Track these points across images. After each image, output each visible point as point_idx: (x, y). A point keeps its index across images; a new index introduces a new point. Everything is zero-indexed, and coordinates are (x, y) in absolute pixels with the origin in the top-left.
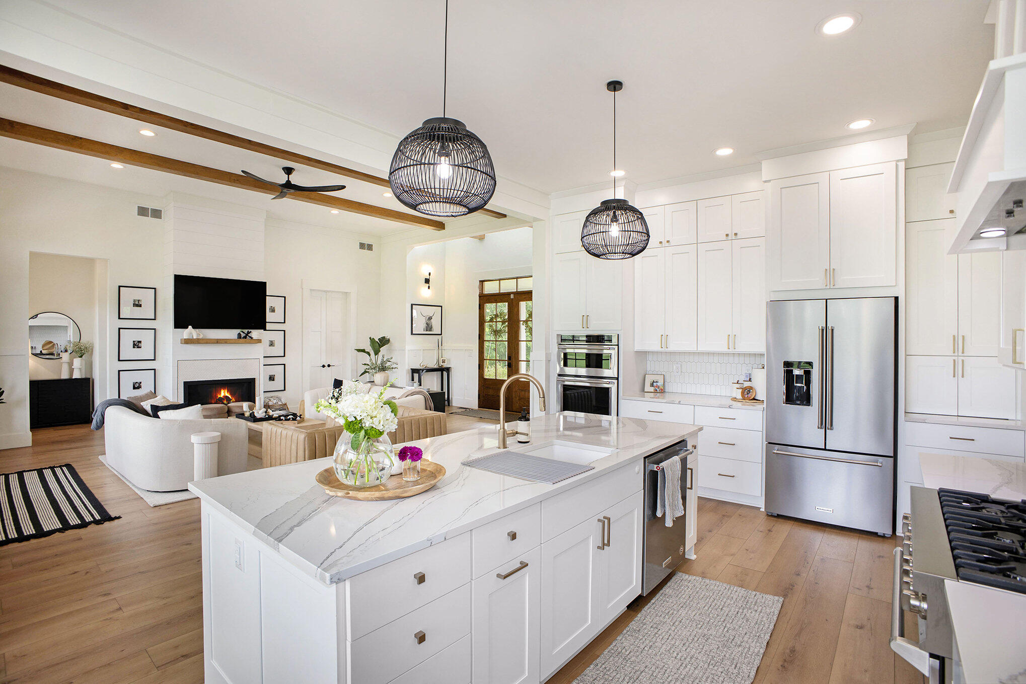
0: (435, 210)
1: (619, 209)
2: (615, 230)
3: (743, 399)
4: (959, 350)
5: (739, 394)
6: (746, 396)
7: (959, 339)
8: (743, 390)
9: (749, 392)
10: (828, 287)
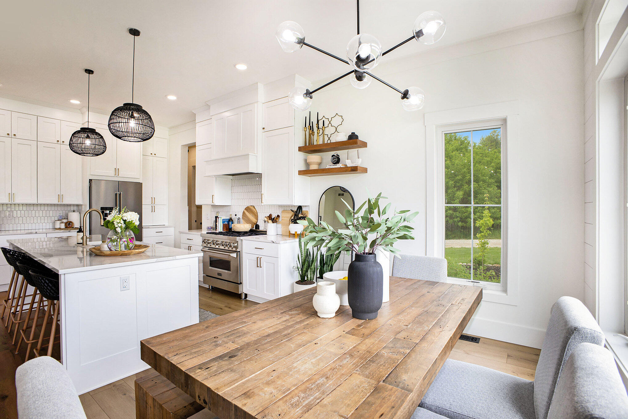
1: (89, 132)
2: (88, 142)
3: (66, 228)
4: (153, 202)
5: (63, 226)
6: (68, 226)
7: (153, 199)
8: (66, 223)
9: (69, 224)
10: (115, 176)
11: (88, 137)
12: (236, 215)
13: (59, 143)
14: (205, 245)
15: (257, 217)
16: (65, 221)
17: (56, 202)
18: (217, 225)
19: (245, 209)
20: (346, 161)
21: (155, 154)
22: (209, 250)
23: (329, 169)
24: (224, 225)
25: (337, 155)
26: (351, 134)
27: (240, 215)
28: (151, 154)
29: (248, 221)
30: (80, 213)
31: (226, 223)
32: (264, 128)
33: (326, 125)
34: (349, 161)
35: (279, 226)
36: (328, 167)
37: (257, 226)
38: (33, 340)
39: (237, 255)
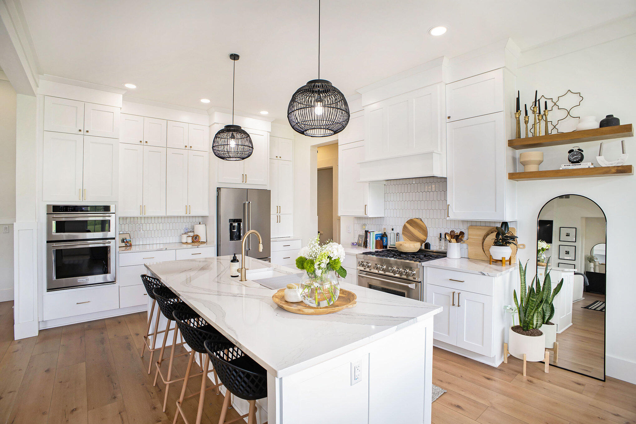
0: (314, 134)
1: (234, 131)
2: (232, 143)
3: (193, 242)
4: (279, 212)
5: (190, 240)
6: (195, 240)
7: (279, 207)
8: (193, 237)
9: (196, 238)
10: (243, 183)
11: (233, 137)
12: (393, 230)
13: (187, 148)
14: (362, 268)
15: (425, 232)
16: (192, 234)
17: (183, 214)
18: (368, 241)
19: (407, 222)
20: (598, 158)
21: (280, 157)
22: (366, 274)
23: (563, 171)
24: (377, 241)
25: (578, 150)
26: (605, 118)
27: (399, 230)
28: (277, 157)
29: (414, 238)
30: (205, 225)
31: (379, 239)
32: (449, 117)
33: (549, 108)
34: (602, 158)
35: (465, 246)
36: (562, 167)
37: (427, 246)
38: (170, 381)
39: (416, 286)
